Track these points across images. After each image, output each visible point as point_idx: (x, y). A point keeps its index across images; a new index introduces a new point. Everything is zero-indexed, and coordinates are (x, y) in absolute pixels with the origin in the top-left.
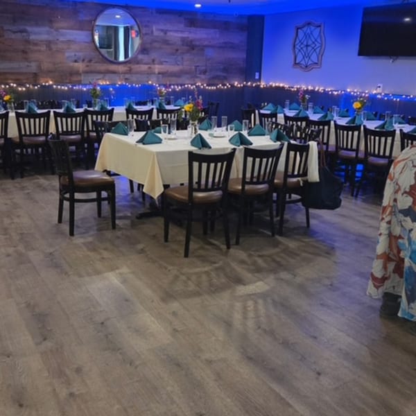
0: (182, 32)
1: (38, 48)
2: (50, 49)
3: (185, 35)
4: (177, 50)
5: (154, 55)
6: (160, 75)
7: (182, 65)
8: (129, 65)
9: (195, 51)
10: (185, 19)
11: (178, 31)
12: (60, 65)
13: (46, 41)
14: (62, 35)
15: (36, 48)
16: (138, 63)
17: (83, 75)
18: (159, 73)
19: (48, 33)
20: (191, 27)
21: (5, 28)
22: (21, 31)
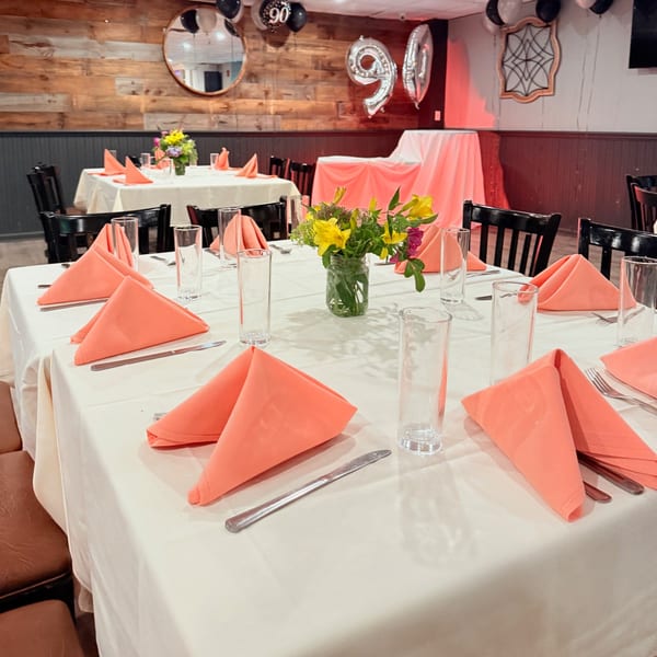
0: (314, 46)
1: (69, 71)
2: (89, 74)
3: (320, 52)
4: (306, 76)
5: (268, 84)
6: (279, 116)
7: (315, 99)
8: (227, 100)
9: (335, 78)
10: (319, 26)
11: (307, 46)
12: (107, 99)
13: (83, 60)
14: (112, 50)
15: (63, 71)
16: (241, 97)
17: (145, 115)
18: (277, 113)
19: (86, 47)
20: (329, 39)
21: (11, 39)
22: (40, 45)
